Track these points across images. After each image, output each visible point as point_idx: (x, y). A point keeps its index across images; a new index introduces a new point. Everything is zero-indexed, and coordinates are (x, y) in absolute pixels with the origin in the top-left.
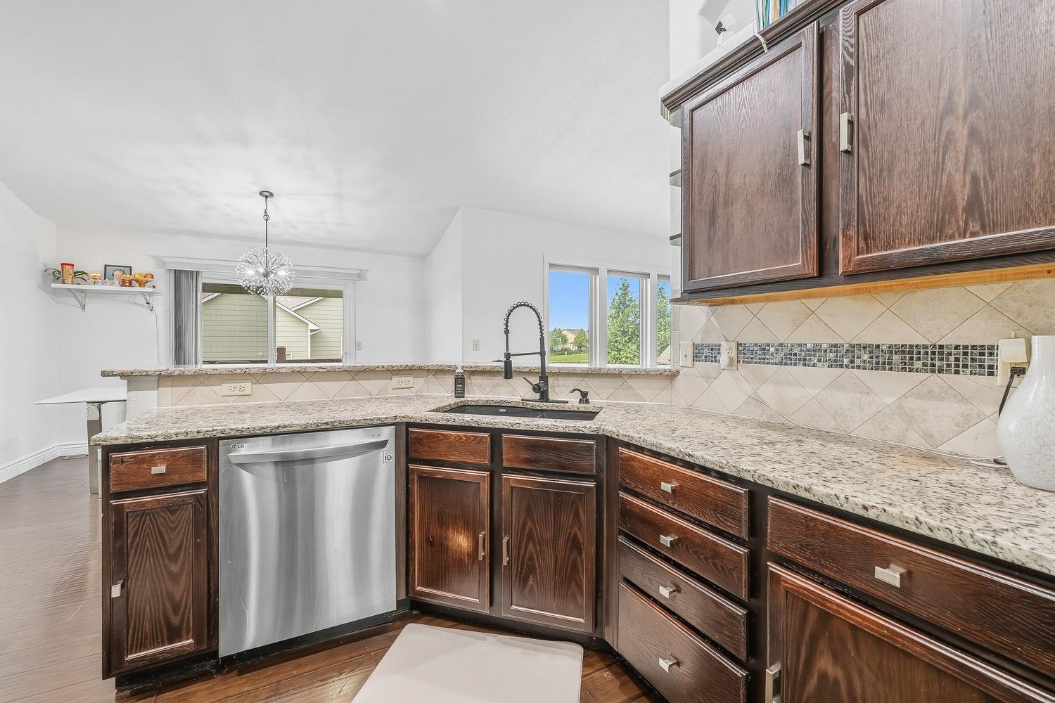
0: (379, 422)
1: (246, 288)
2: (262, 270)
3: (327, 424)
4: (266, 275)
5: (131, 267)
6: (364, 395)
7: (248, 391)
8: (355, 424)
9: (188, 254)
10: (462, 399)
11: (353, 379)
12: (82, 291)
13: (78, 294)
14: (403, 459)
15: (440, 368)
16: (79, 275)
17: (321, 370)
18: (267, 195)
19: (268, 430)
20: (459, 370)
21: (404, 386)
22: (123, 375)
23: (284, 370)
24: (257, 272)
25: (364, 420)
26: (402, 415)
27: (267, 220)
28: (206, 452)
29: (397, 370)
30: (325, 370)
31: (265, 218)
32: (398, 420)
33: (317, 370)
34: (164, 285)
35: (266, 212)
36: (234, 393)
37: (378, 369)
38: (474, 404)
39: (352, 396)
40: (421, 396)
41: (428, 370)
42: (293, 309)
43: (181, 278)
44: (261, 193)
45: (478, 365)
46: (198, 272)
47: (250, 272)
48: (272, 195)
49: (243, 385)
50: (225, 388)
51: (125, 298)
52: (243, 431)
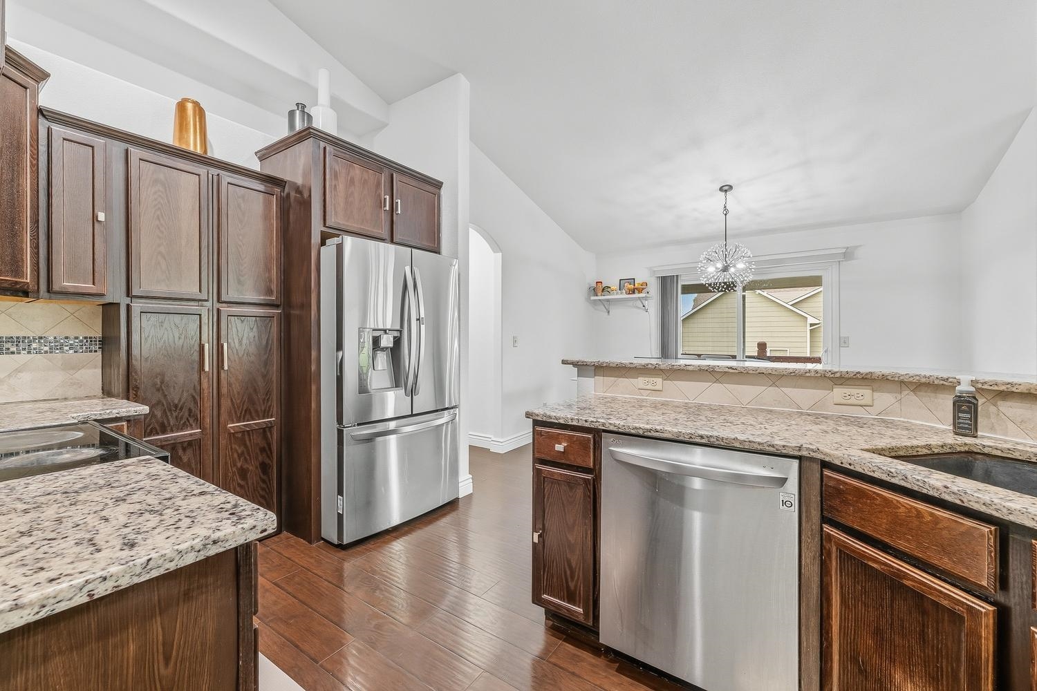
0: (771, 449)
1: (707, 285)
2: (720, 265)
3: (702, 437)
4: (725, 269)
5: (634, 279)
6: (790, 407)
7: (659, 387)
8: (737, 445)
9: (671, 261)
10: (968, 440)
11: (774, 384)
12: (608, 300)
13: (605, 303)
14: (815, 514)
15: (923, 380)
16: (606, 289)
17: (731, 371)
18: (727, 189)
19: (641, 432)
20: (965, 387)
21: (853, 401)
22: (575, 364)
23: (690, 368)
24: (716, 268)
25: (750, 442)
26: (811, 447)
27: (726, 215)
28: (592, 440)
29: (841, 377)
30: (735, 371)
31: (725, 212)
32: (804, 453)
33: (727, 370)
34: (654, 289)
35: (725, 207)
36: (648, 387)
37: (808, 374)
38: (999, 453)
39: (772, 406)
40: (884, 421)
41: (902, 382)
42: (791, 303)
43: (666, 283)
44: (721, 189)
45: (1015, 380)
46: (677, 276)
47: (711, 269)
48: (731, 187)
49: (655, 380)
50: (641, 382)
51: (631, 303)
52: (619, 428)
